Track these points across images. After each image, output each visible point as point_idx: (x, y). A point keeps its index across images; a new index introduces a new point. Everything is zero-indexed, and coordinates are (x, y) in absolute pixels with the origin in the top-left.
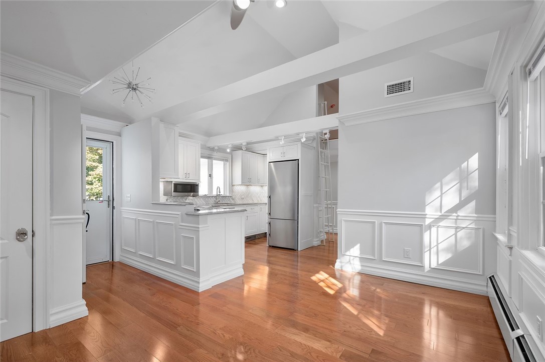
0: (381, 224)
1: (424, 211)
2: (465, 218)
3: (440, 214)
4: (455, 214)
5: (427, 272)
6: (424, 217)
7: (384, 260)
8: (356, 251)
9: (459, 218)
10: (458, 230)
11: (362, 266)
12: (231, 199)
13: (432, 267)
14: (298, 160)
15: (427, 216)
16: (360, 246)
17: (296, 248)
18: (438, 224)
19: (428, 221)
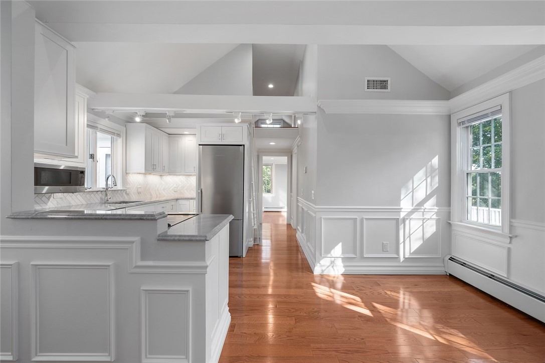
0: (362, 220)
1: (400, 206)
2: (430, 211)
3: (413, 208)
4: (422, 207)
5: (402, 262)
6: (399, 211)
7: (365, 256)
8: (338, 251)
9: (426, 210)
10: (424, 221)
11: (345, 266)
12: (124, 194)
13: (406, 257)
14: (244, 145)
15: (402, 210)
16: (343, 245)
17: (239, 255)
18: (410, 216)
19: (402, 215)
